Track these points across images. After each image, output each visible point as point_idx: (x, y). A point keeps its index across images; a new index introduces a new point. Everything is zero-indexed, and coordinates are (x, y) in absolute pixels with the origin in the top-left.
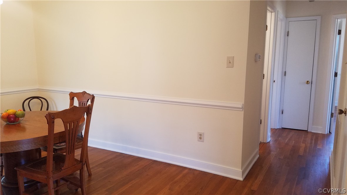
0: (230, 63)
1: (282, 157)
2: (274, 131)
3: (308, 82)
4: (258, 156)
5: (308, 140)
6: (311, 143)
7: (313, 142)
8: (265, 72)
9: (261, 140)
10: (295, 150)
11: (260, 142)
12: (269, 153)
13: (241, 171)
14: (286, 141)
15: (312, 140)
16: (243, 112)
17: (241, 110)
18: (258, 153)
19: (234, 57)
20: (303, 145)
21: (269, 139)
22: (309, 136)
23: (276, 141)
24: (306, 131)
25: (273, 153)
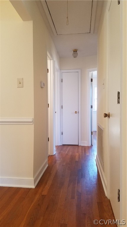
0: (20, 83)
1: (64, 164)
2: (57, 147)
3: (76, 112)
4: (47, 165)
5: (80, 150)
6: (82, 152)
7: (83, 151)
8: (49, 103)
9: (49, 154)
10: (72, 158)
11: (48, 155)
12: (55, 162)
13: (33, 179)
14: (66, 152)
15: (82, 150)
16: (33, 126)
17: (32, 123)
18: (47, 163)
19: (23, 78)
20: (77, 154)
21: (55, 153)
22: (80, 148)
23: (59, 153)
24: (78, 145)
25: (58, 162)
